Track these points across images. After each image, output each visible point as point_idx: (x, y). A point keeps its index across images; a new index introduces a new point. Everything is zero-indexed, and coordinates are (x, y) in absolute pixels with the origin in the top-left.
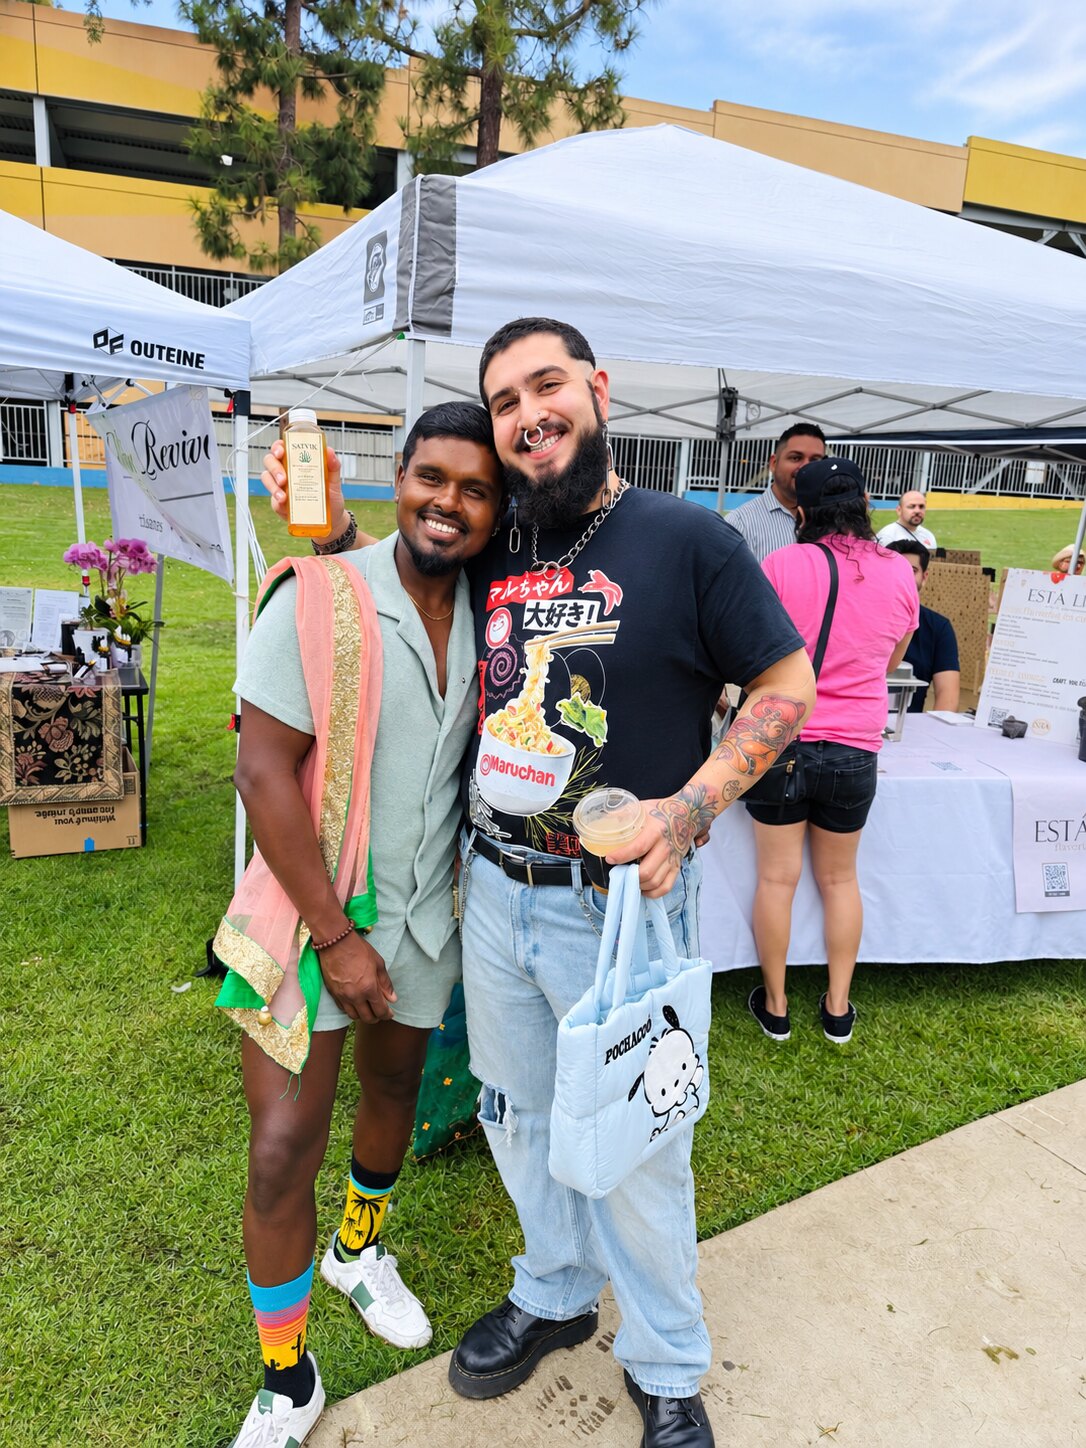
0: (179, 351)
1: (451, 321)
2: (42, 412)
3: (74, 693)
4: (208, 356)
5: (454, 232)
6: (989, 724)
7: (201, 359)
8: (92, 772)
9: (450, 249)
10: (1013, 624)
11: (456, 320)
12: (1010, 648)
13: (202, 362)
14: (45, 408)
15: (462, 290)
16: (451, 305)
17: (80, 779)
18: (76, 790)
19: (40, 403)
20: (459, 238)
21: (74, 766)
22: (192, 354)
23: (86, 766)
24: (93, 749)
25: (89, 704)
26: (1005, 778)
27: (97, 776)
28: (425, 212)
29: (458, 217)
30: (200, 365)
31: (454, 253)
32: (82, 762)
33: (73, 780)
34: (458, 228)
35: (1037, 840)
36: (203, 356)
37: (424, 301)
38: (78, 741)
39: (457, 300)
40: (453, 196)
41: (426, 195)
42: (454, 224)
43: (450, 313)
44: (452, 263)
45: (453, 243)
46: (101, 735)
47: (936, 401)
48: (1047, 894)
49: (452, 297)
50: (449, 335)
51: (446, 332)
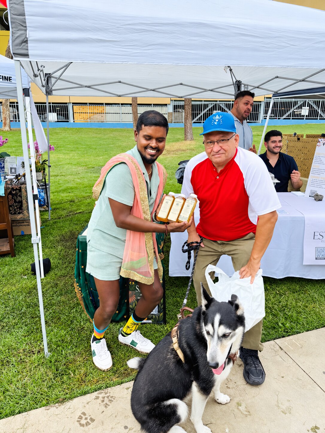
0: (3, 76)
1: (28, 52)
2: (67, 106)
3: (13, 187)
4: (13, 78)
5: (25, 19)
6: (310, 196)
7: (11, 78)
8: (21, 211)
9: (25, 25)
10: (320, 159)
11: (30, 52)
12: (317, 168)
13: (11, 80)
14: (68, 105)
15: (31, 40)
16: (27, 46)
17: (17, 213)
18: (16, 216)
19: (66, 103)
20: (27, 21)
21: (15, 209)
22: (7, 77)
23: (18, 209)
24: (20, 204)
25: (17, 191)
26: (303, 216)
27: (22, 212)
28: (12, 12)
29: (26, 13)
30: (11, 81)
31: (26, 27)
32: (17, 208)
33: (15, 213)
34: (26, 17)
35: (314, 239)
36: (11, 77)
37: (17, 45)
38: (15, 202)
39: (30, 44)
40: (23, 5)
41: (12, 5)
42: (25, 16)
43: (27, 50)
44: (26, 30)
45: (25, 22)
46: (22, 200)
47: (301, 78)
48: (316, 259)
49: (27, 43)
50: (28, 58)
51: (28, 57)
